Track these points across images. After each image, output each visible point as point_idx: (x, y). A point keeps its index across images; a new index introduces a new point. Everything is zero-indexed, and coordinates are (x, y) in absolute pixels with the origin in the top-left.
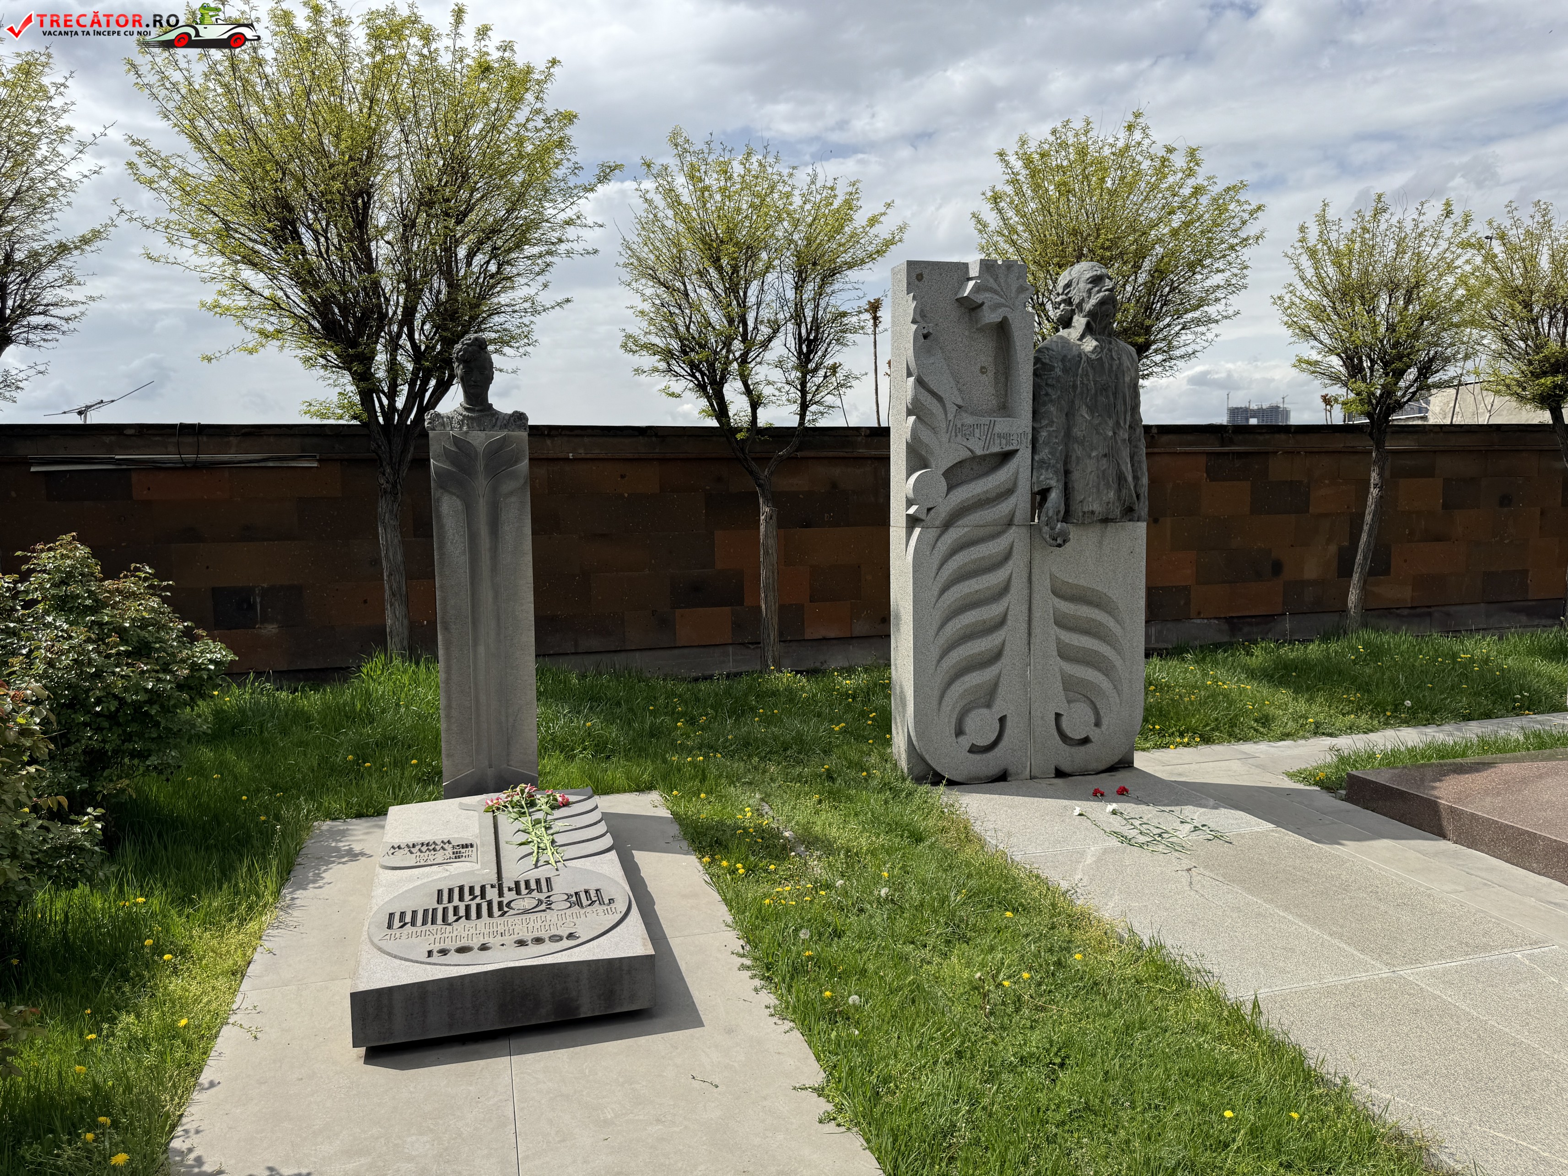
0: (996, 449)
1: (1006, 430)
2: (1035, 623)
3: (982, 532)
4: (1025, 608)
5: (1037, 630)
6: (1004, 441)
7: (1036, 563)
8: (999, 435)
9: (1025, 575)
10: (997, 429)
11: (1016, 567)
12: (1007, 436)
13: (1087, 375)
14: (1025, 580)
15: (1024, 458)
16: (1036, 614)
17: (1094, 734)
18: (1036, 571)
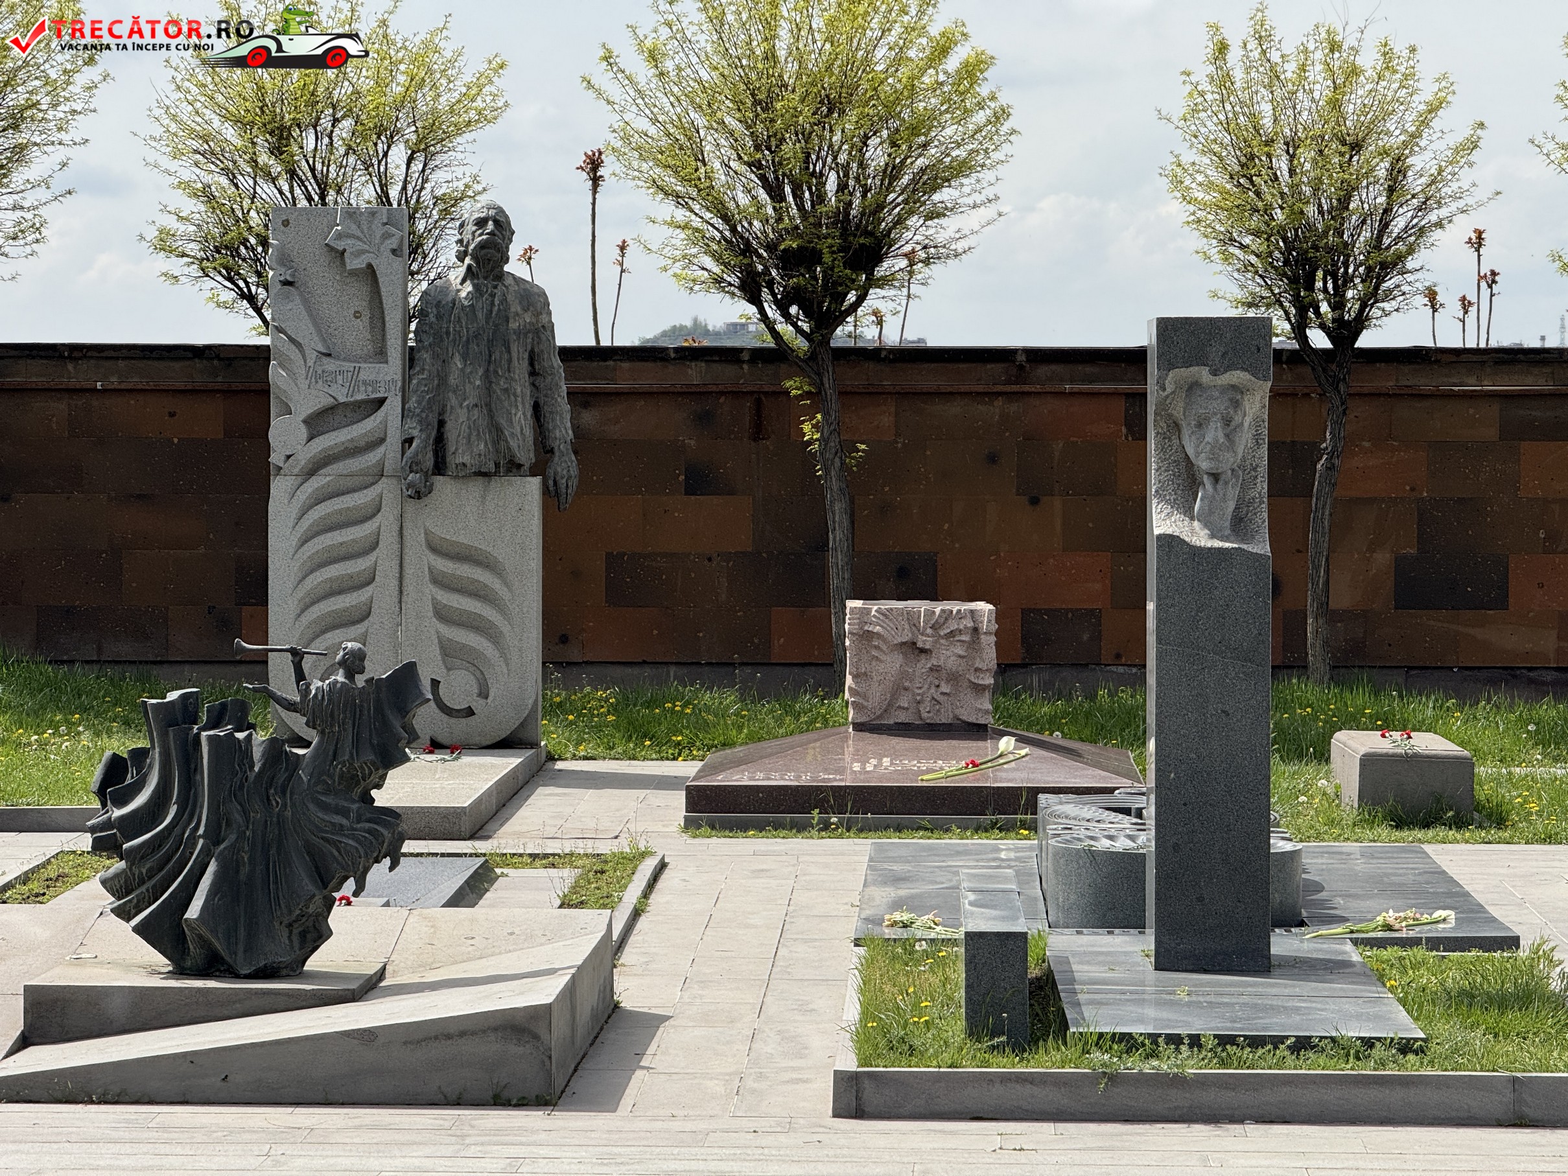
0: (360, 397)
1: (372, 377)
2: (406, 582)
3: (350, 483)
4: (395, 563)
5: (409, 588)
6: (370, 389)
7: (408, 516)
8: (365, 383)
9: (396, 528)
10: (362, 376)
11: (386, 521)
12: (374, 384)
13: (459, 321)
14: (395, 534)
15: (393, 405)
16: (409, 571)
17: (478, 705)
18: (408, 525)
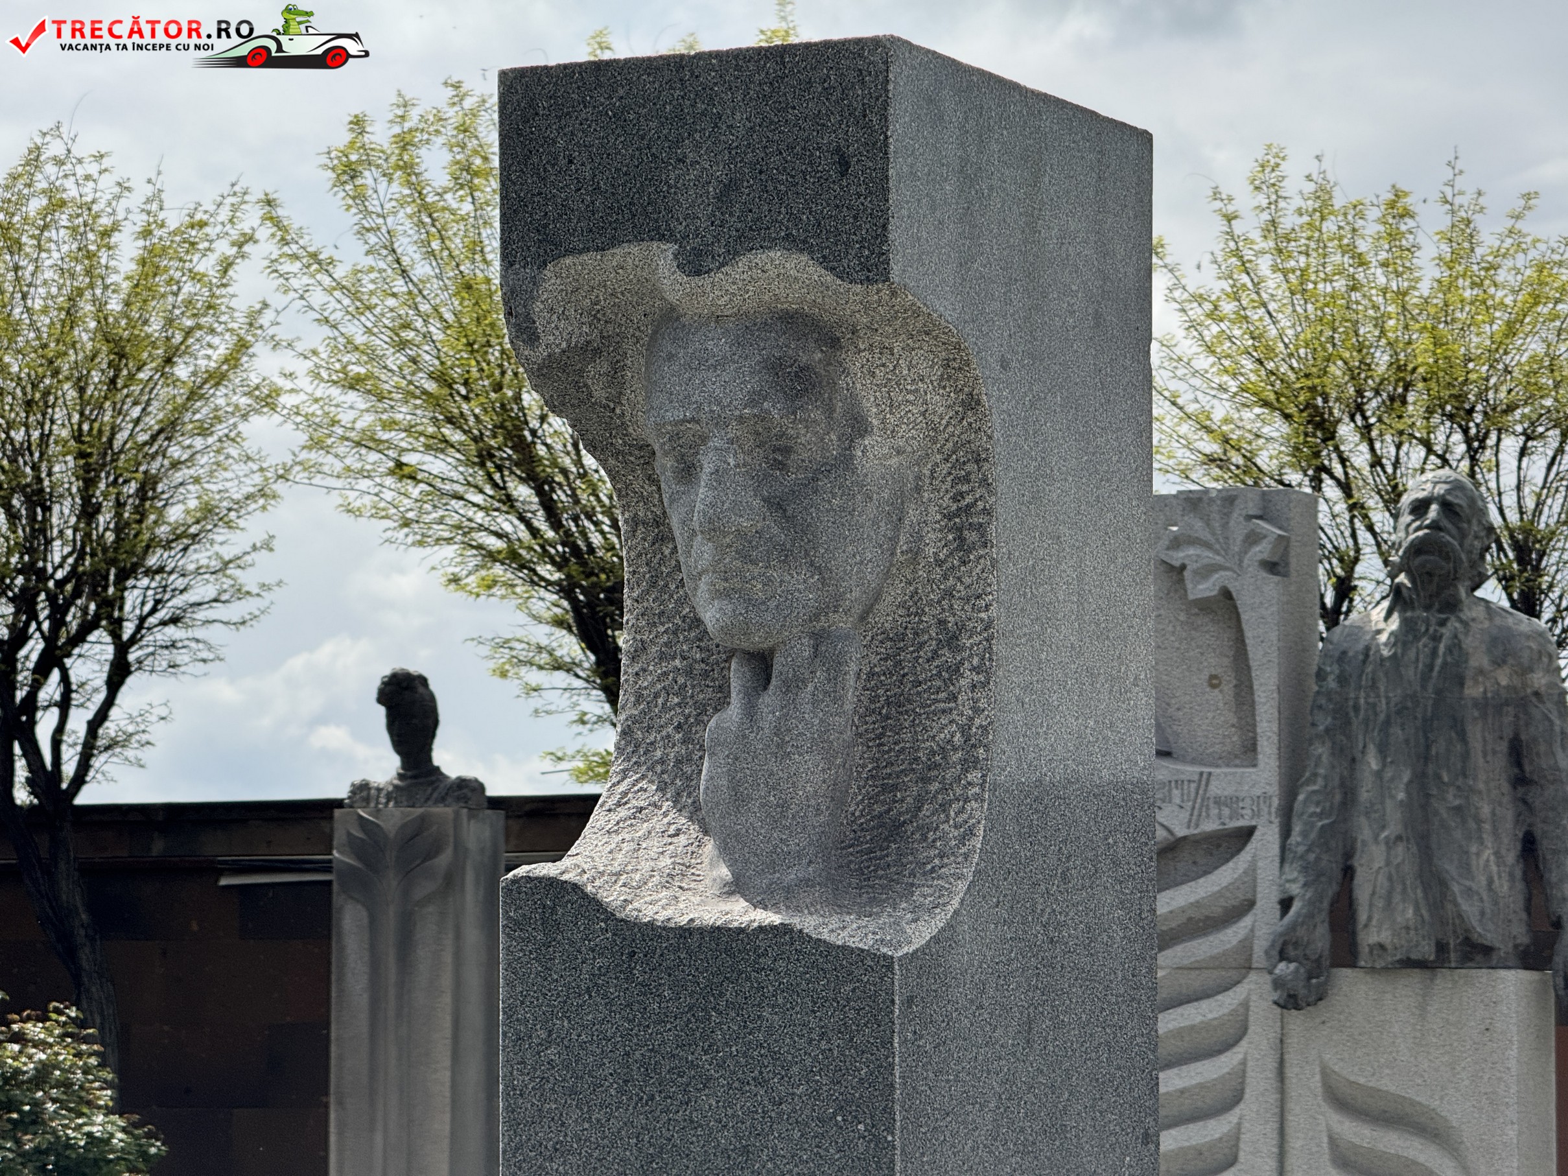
0: (1210, 826)
1: (1229, 791)
3: (1196, 981)
4: (1272, 1129)
6: (1226, 812)
7: (1293, 1041)
8: (1218, 802)
9: (1271, 1064)
10: (1215, 789)
11: (1256, 1050)
12: (1231, 802)
13: (1374, 686)
14: (1271, 1074)
15: (1267, 839)
16: (1295, 1143)
18: (1291, 1058)
